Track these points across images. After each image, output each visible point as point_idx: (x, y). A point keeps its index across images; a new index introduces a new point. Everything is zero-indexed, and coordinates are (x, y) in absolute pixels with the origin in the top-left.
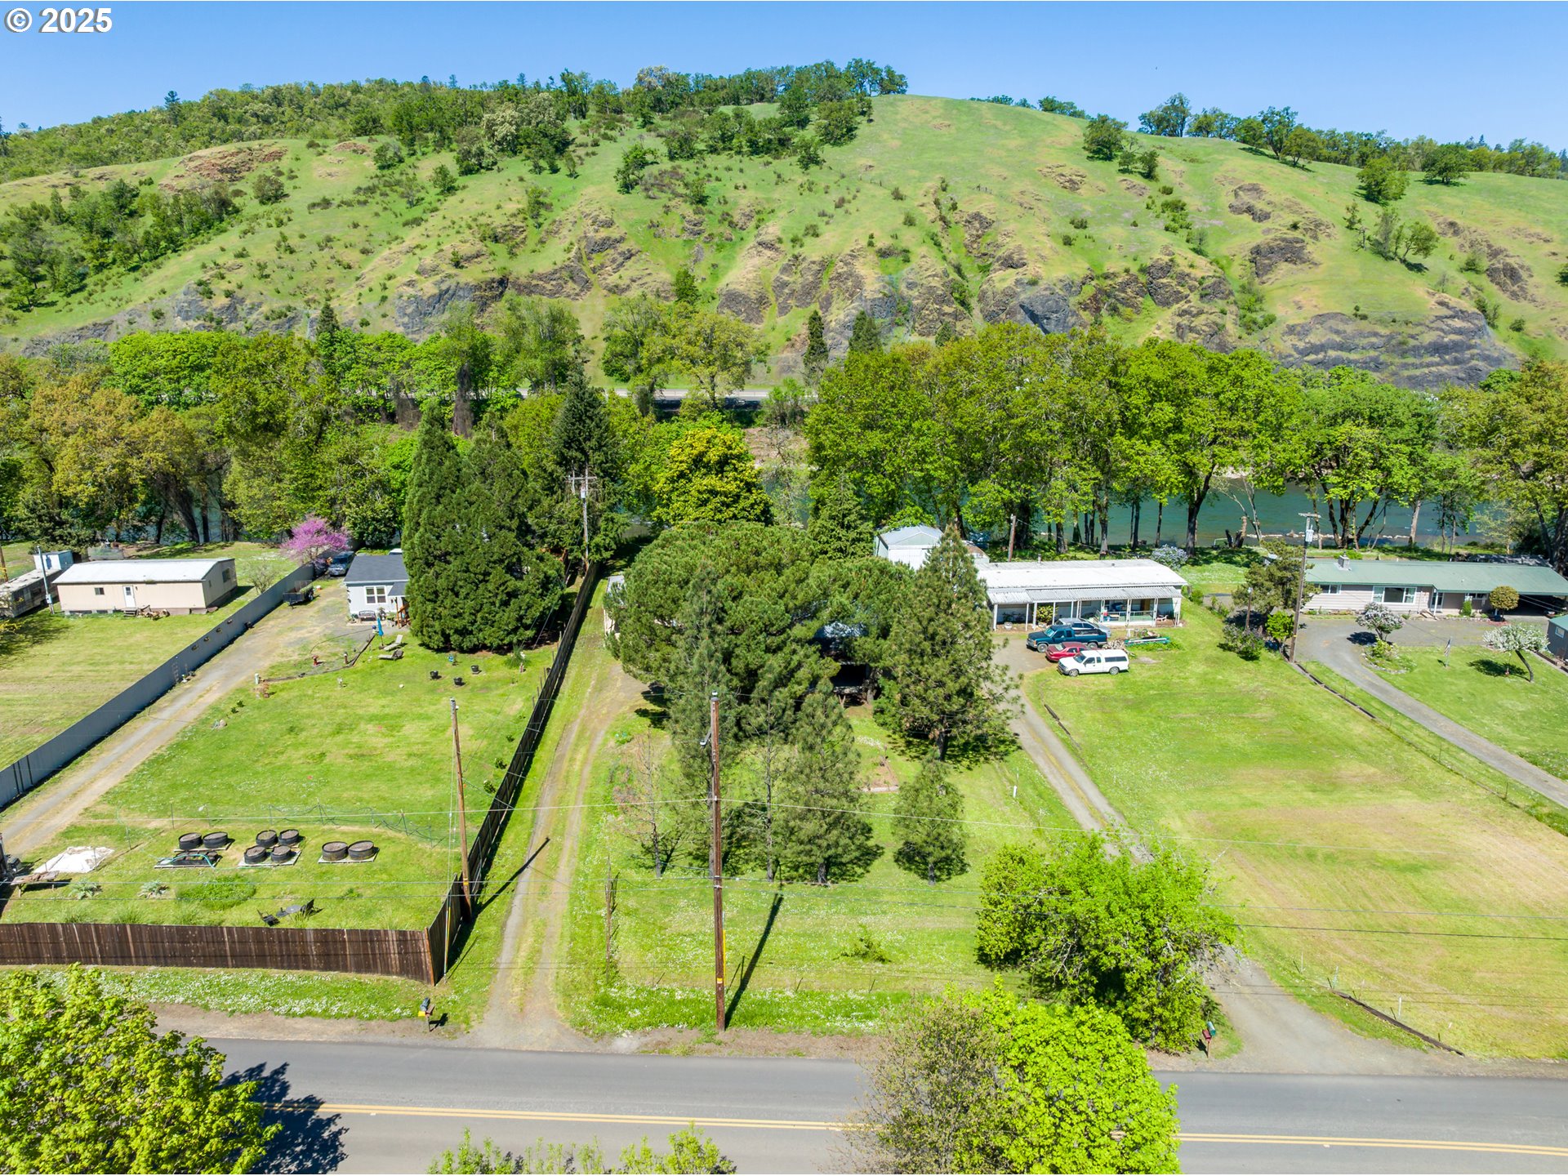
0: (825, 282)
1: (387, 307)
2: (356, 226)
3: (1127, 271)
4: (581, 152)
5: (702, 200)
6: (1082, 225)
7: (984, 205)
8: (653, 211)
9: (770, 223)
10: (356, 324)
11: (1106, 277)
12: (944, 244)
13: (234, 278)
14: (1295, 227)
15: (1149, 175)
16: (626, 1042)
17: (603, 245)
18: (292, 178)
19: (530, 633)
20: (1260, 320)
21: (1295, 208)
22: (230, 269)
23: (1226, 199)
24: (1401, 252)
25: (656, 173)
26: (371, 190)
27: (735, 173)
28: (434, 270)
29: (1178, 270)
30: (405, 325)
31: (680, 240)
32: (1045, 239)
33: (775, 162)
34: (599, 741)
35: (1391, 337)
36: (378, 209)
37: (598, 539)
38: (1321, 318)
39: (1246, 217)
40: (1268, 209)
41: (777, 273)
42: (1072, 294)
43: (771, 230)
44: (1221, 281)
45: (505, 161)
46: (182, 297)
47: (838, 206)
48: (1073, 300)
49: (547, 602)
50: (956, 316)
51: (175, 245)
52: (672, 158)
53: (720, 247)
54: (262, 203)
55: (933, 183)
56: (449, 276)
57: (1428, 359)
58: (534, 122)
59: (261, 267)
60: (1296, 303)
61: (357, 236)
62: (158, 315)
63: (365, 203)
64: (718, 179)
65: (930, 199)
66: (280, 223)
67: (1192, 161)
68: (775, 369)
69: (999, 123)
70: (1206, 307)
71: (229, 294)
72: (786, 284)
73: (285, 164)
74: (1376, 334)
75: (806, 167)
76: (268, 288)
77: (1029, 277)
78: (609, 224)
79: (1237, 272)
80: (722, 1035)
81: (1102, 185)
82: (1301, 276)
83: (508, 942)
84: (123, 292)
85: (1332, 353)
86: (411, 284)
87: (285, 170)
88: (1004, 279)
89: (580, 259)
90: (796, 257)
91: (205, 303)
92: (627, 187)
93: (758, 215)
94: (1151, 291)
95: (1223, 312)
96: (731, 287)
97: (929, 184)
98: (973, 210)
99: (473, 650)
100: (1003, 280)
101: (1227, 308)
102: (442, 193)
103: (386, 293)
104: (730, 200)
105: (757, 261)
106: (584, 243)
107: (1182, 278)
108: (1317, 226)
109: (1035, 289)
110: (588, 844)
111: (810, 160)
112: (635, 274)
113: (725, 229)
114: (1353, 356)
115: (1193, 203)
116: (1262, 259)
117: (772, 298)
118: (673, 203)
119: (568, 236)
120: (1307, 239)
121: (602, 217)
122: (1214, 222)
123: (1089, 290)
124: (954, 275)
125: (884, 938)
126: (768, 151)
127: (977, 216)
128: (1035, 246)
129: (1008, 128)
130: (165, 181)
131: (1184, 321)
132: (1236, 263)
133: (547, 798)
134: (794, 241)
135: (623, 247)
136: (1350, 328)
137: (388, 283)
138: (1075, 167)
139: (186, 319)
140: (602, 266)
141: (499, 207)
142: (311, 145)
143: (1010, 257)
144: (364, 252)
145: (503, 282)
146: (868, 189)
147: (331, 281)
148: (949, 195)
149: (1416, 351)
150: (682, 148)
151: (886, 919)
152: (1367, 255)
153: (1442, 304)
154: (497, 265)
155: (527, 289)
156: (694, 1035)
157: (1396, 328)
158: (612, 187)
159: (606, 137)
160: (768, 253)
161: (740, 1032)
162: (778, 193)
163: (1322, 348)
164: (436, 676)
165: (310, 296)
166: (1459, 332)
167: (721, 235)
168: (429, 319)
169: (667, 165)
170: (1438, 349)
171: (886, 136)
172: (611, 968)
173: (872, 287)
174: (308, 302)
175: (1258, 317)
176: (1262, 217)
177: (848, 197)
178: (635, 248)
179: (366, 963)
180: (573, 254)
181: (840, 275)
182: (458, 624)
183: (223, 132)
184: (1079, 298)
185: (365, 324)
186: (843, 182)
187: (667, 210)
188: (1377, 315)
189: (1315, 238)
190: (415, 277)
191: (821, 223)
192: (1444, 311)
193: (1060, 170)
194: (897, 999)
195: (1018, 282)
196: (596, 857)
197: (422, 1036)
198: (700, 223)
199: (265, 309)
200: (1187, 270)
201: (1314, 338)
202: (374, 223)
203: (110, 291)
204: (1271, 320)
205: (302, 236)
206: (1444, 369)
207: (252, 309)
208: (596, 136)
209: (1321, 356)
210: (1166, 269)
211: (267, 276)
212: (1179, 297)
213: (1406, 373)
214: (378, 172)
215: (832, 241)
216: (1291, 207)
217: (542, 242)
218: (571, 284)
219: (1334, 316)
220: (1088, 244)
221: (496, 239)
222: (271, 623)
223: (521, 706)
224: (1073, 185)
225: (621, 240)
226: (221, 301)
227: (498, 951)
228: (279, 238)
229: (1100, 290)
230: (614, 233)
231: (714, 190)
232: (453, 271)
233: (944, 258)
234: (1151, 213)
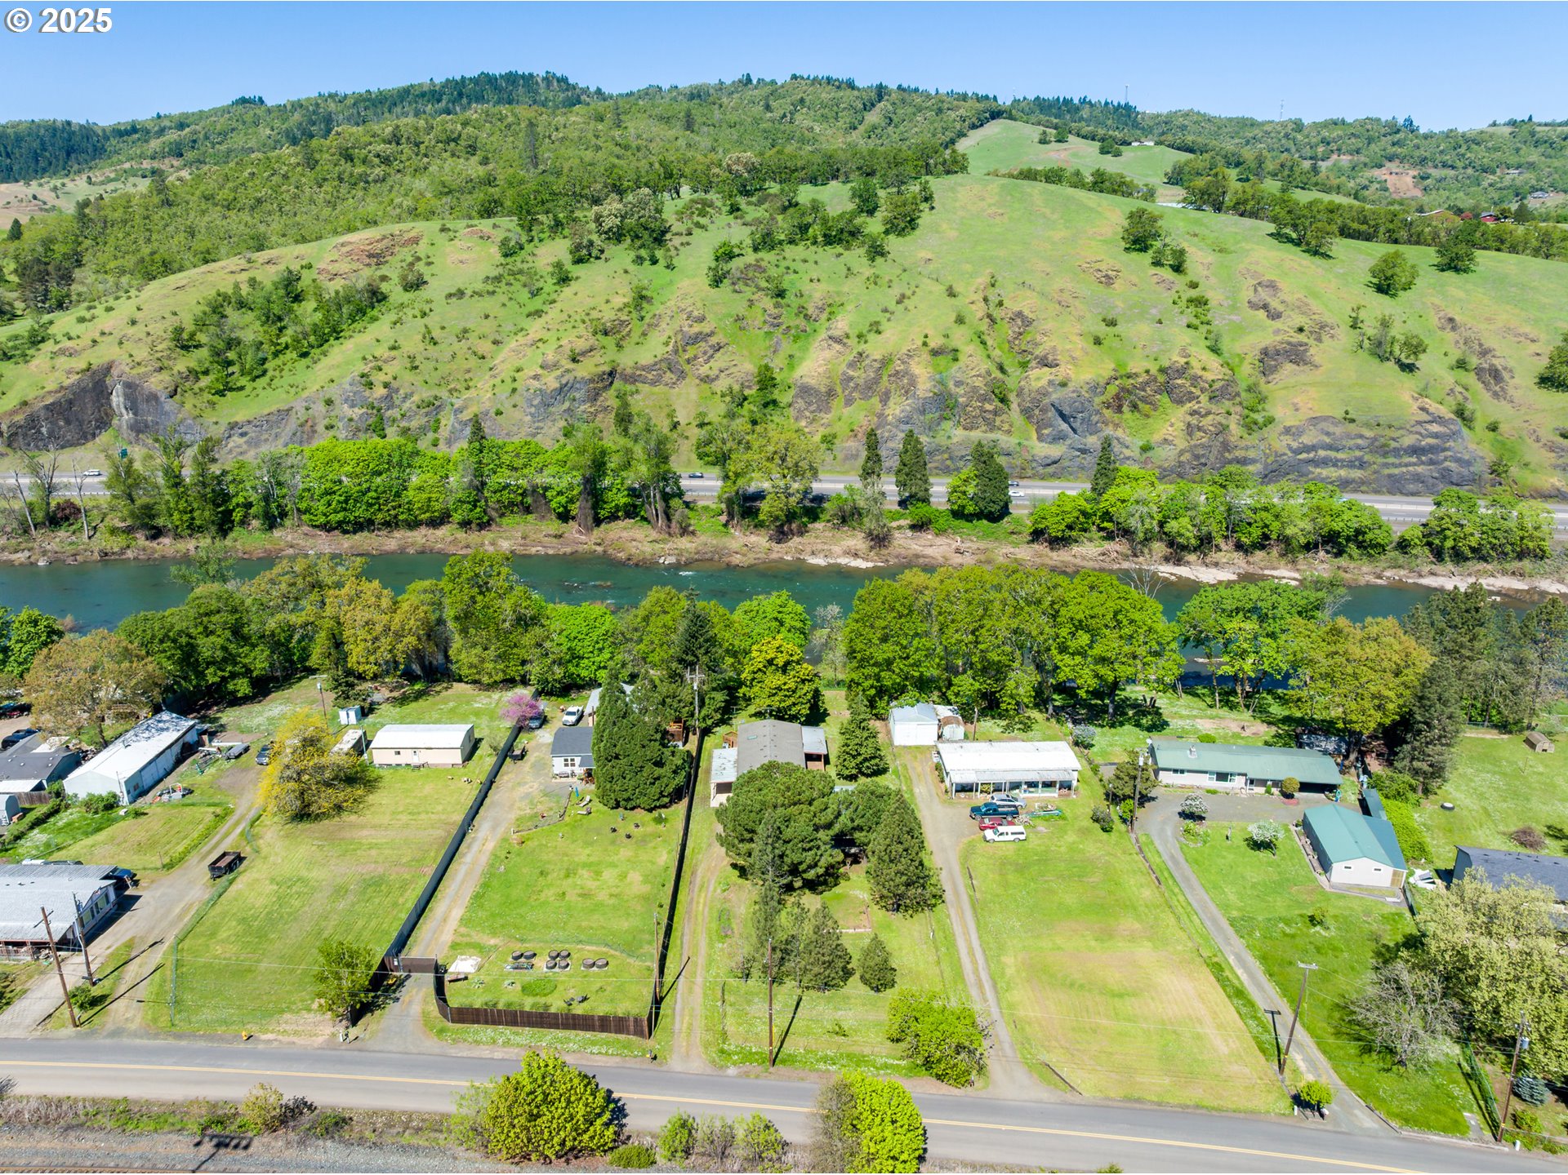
0: (885, 378)
1: (517, 398)
2: (487, 317)
3: (1147, 372)
4: (677, 241)
5: (781, 294)
6: (1112, 323)
7: (1025, 303)
8: (739, 305)
9: (839, 317)
10: (492, 413)
11: (1129, 376)
12: (989, 343)
13: (391, 369)
14: (1301, 330)
15: (1178, 268)
16: (732, 1071)
17: (696, 339)
18: (429, 264)
19: (666, 800)
20: (1261, 420)
21: (1304, 309)
22: (385, 362)
23: (1247, 294)
24: (1397, 352)
25: (742, 266)
26: (498, 279)
27: (810, 265)
28: (556, 365)
29: (1192, 372)
30: (532, 415)
31: (761, 332)
32: (1076, 339)
33: (846, 253)
34: (711, 888)
35: (1375, 439)
36: (504, 299)
37: (704, 712)
38: (1314, 421)
39: (1262, 314)
40: (1280, 308)
41: (843, 367)
42: (1096, 394)
43: (840, 325)
44: (1230, 382)
45: (612, 250)
46: (347, 387)
47: (898, 302)
48: (1098, 400)
49: (677, 781)
50: (996, 413)
51: (336, 332)
52: (756, 249)
53: (796, 338)
54: (406, 290)
55: (983, 279)
56: (568, 371)
57: (1407, 459)
58: (636, 216)
59: (412, 358)
60: (1295, 405)
61: (488, 327)
62: (329, 402)
63: (494, 292)
64: (796, 272)
65: (979, 297)
66: (424, 315)
67: (1221, 251)
68: (840, 456)
69: (1048, 211)
70: (1214, 408)
71: (386, 385)
72: (851, 379)
73: (422, 249)
74: (1361, 436)
75: (873, 260)
76: (418, 379)
77: (1060, 378)
78: (701, 319)
79: (1246, 372)
80: (772, 1069)
81: (1135, 279)
82: (1303, 378)
83: (678, 1018)
84: (298, 379)
85: (1322, 453)
86: (536, 377)
87: (422, 255)
88: (1039, 377)
89: (676, 352)
90: (861, 354)
91: (367, 393)
92: (717, 282)
93: (830, 308)
94: (1168, 389)
95: (1229, 413)
96: (805, 380)
97: (980, 280)
98: (1016, 309)
99: (633, 809)
100: (1038, 379)
101: (1232, 410)
102: (558, 283)
103: (515, 385)
104: (806, 293)
105: (828, 354)
106: (679, 337)
107: (1195, 379)
108: (1322, 328)
109: (1065, 390)
110: (710, 961)
111: (877, 251)
112: (723, 365)
113: (800, 322)
114: (1340, 455)
115: (1214, 296)
116: (1269, 360)
117: (839, 390)
118: (755, 297)
119: (666, 330)
120: (1311, 342)
121: (696, 313)
122: (1233, 317)
123: (1113, 389)
124: (997, 374)
125: (848, 1022)
126: (840, 241)
127: (1020, 314)
128: (1068, 347)
129: (1055, 217)
130: (322, 266)
131: (1194, 421)
132: (1246, 363)
133: (686, 931)
134: (860, 336)
135: (713, 340)
136: (1338, 430)
137: (517, 375)
138: (1111, 262)
139: (353, 406)
140: (696, 357)
141: (608, 302)
142: (443, 230)
143: (1045, 357)
144: (496, 342)
145: (611, 374)
146: (927, 284)
147: (469, 371)
148: (997, 291)
149: (1396, 452)
150: (766, 242)
151: (850, 1013)
152: (1363, 355)
153: (1422, 409)
154: (607, 359)
155: (632, 379)
156: (760, 1069)
157: (1379, 431)
158: (704, 281)
159: (698, 225)
160: (838, 347)
161: (779, 1066)
162: (848, 286)
163: (1313, 448)
164: (614, 830)
165: (452, 386)
166: (1436, 436)
167: (797, 327)
168: (552, 409)
169: (750, 257)
170: (1415, 450)
171: (945, 226)
172: (724, 1035)
173: (925, 387)
174: (450, 391)
175: (1258, 417)
176: (1275, 316)
177: (908, 293)
178: (724, 341)
179: (619, 1031)
180: (670, 348)
181: (898, 372)
182: (626, 796)
183: (351, 175)
184: (1103, 398)
185: (499, 413)
186: (905, 276)
187: (751, 303)
188: (1364, 419)
189: (1319, 340)
190: (540, 371)
191: (882, 318)
192: (1424, 417)
193: (1097, 266)
194: (848, 1056)
195: (1051, 382)
196: (713, 972)
197: (648, 1065)
198: (779, 317)
199: (416, 398)
200: (1200, 373)
201: (1307, 439)
202: (501, 313)
203: (288, 379)
204: (1270, 421)
205: (443, 328)
206: (1420, 469)
207: (406, 398)
208: (690, 225)
209: (1312, 455)
210: (1182, 371)
211: (416, 368)
212: (1192, 397)
213: (1386, 471)
214: (503, 260)
215: (892, 340)
216: (1302, 308)
217: (644, 334)
218: (669, 374)
219: (1325, 419)
220: (1116, 343)
221: (606, 333)
222: (506, 778)
223: (666, 858)
224: (1108, 280)
225: (712, 334)
226: (380, 391)
227: (673, 1024)
228: (423, 330)
229: (1123, 389)
230: (705, 328)
231: (792, 282)
232: (571, 366)
233: (989, 357)
234: (1176, 309)
